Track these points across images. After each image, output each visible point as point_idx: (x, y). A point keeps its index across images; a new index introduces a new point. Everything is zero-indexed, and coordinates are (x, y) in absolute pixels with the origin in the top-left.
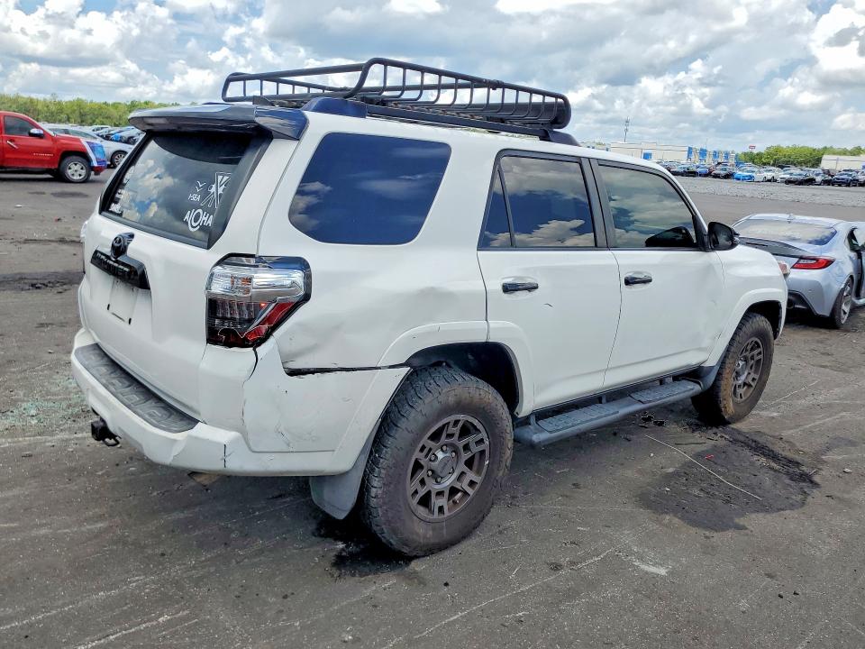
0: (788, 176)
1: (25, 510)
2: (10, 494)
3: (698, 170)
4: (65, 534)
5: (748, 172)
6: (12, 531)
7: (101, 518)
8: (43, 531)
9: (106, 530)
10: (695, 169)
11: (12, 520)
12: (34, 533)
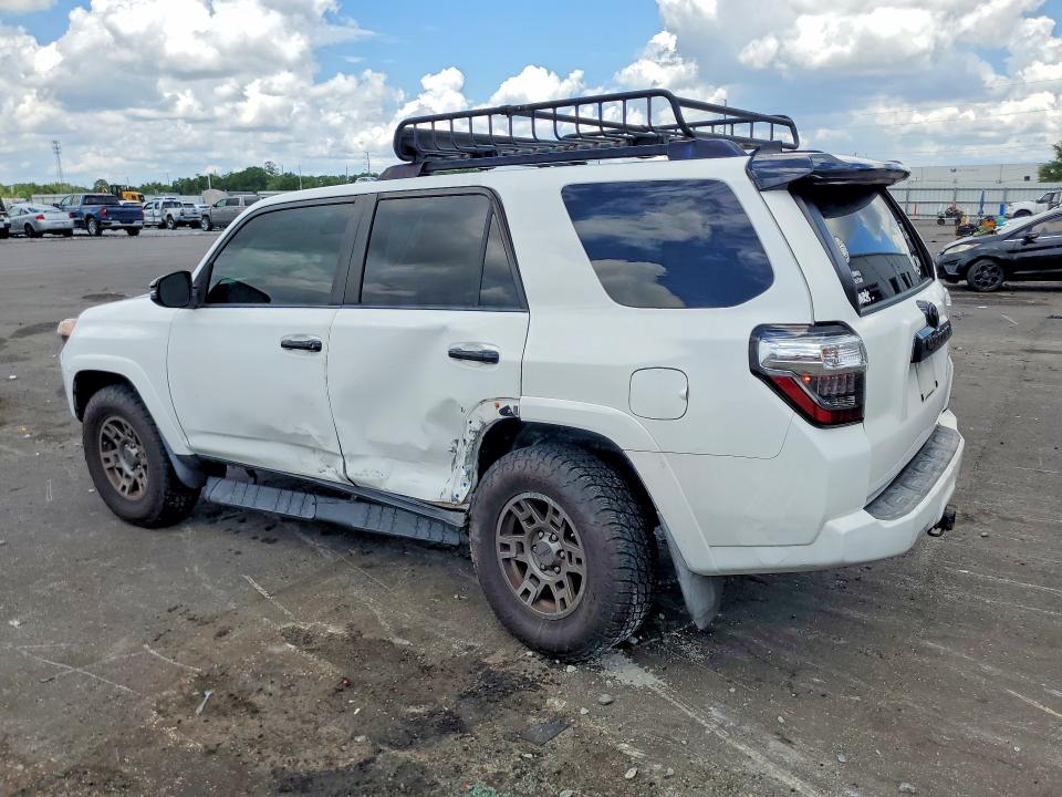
1: (985, 701)
2: (987, 735)
4: (969, 655)
6: (1018, 686)
7: (921, 651)
8: (987, 668)
9: (931, 638)
11: (1010, 698)
12: (999, 672)
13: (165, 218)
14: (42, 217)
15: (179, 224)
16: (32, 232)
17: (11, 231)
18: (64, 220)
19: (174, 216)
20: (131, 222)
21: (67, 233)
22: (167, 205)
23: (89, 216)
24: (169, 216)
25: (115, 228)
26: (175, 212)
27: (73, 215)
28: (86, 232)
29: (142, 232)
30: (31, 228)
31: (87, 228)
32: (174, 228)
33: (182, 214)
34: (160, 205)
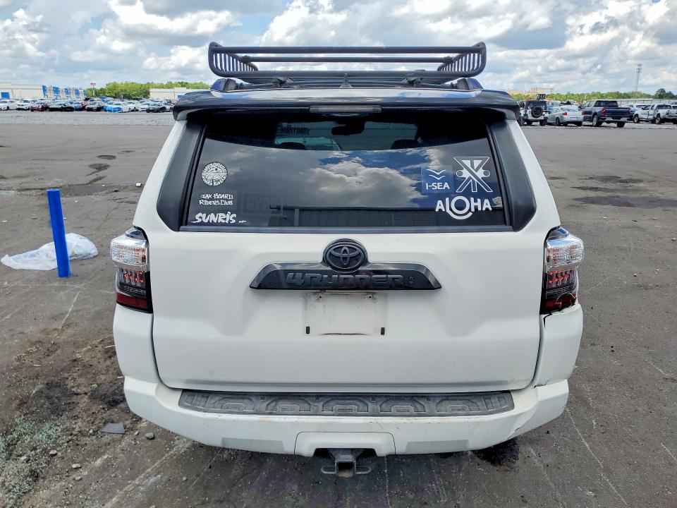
0: (147, 107)
3: (73, 106)
5: (116, 104)
10: (70, 105)
13: (655, 116)
14: (566, 114)
15: (663, 121)
16: (560, 123)
17: (548, 121)
18: (579, 116)
19: (662, 116)
20: (620, 118)
21: (579, 124)
22: (660, 107)
23: (595, 114)
24: (659, 115)
25: (608, 122)
26: (663, 112)
27: (585, 113)
28: (591, 124)
29: (626, 125)
30: (559, 121)
31: (592, 121)
32: (659, 124)
33: (668, 114)
34: (655, 107)
